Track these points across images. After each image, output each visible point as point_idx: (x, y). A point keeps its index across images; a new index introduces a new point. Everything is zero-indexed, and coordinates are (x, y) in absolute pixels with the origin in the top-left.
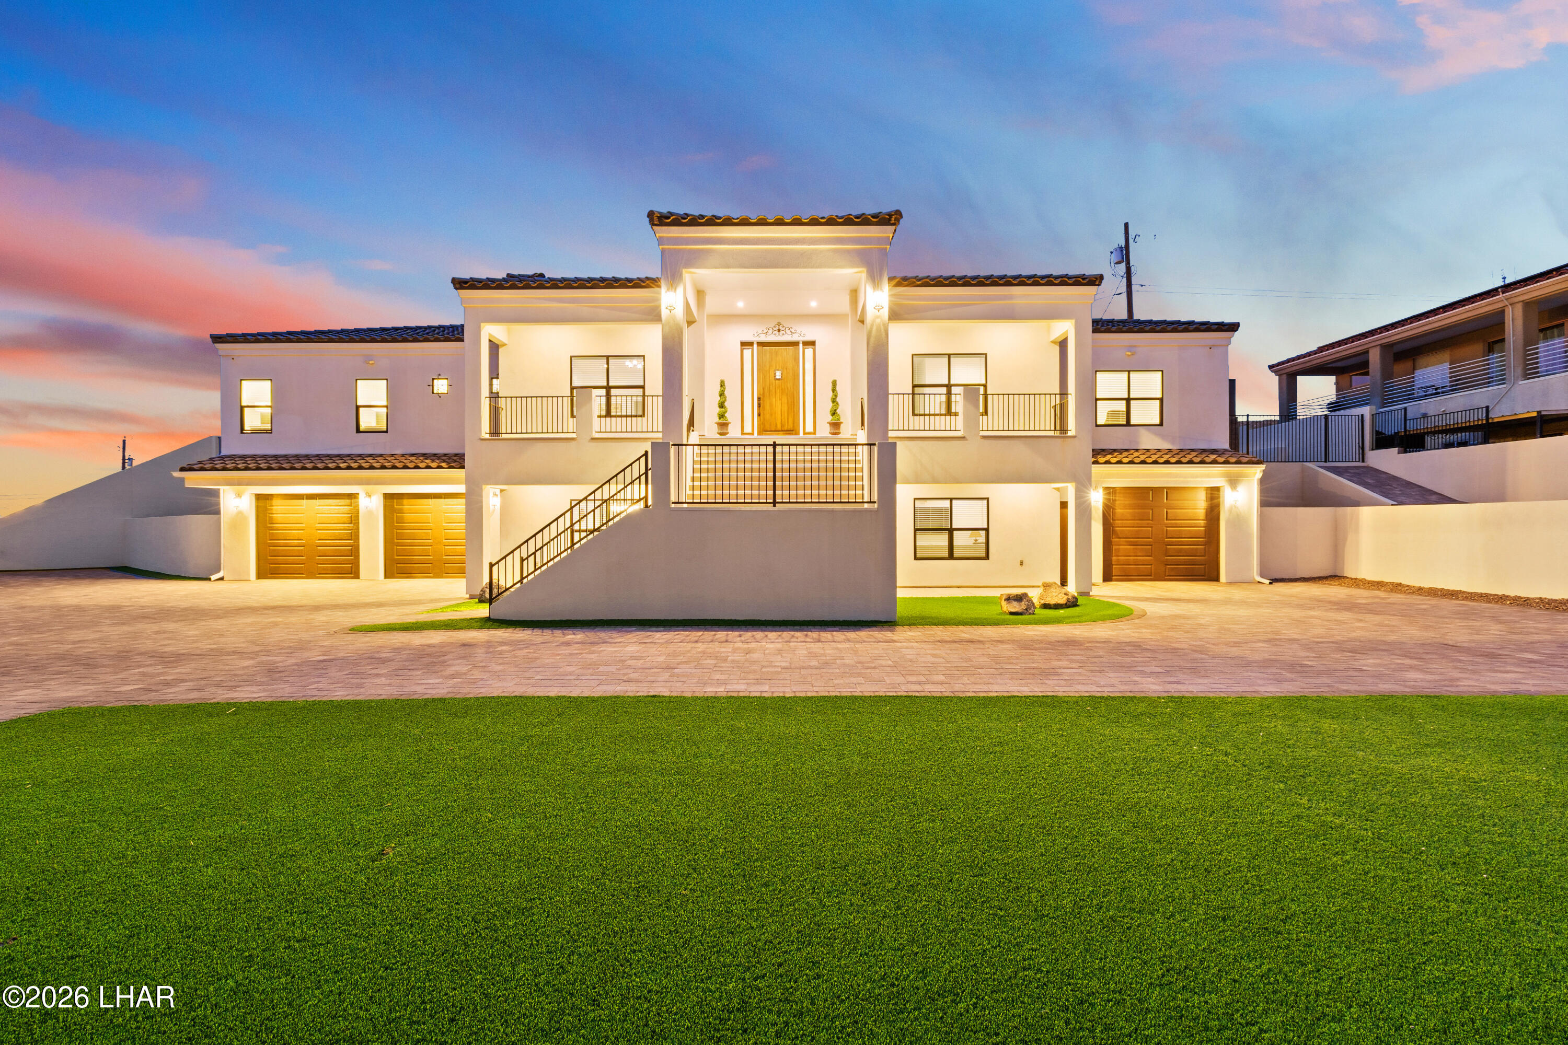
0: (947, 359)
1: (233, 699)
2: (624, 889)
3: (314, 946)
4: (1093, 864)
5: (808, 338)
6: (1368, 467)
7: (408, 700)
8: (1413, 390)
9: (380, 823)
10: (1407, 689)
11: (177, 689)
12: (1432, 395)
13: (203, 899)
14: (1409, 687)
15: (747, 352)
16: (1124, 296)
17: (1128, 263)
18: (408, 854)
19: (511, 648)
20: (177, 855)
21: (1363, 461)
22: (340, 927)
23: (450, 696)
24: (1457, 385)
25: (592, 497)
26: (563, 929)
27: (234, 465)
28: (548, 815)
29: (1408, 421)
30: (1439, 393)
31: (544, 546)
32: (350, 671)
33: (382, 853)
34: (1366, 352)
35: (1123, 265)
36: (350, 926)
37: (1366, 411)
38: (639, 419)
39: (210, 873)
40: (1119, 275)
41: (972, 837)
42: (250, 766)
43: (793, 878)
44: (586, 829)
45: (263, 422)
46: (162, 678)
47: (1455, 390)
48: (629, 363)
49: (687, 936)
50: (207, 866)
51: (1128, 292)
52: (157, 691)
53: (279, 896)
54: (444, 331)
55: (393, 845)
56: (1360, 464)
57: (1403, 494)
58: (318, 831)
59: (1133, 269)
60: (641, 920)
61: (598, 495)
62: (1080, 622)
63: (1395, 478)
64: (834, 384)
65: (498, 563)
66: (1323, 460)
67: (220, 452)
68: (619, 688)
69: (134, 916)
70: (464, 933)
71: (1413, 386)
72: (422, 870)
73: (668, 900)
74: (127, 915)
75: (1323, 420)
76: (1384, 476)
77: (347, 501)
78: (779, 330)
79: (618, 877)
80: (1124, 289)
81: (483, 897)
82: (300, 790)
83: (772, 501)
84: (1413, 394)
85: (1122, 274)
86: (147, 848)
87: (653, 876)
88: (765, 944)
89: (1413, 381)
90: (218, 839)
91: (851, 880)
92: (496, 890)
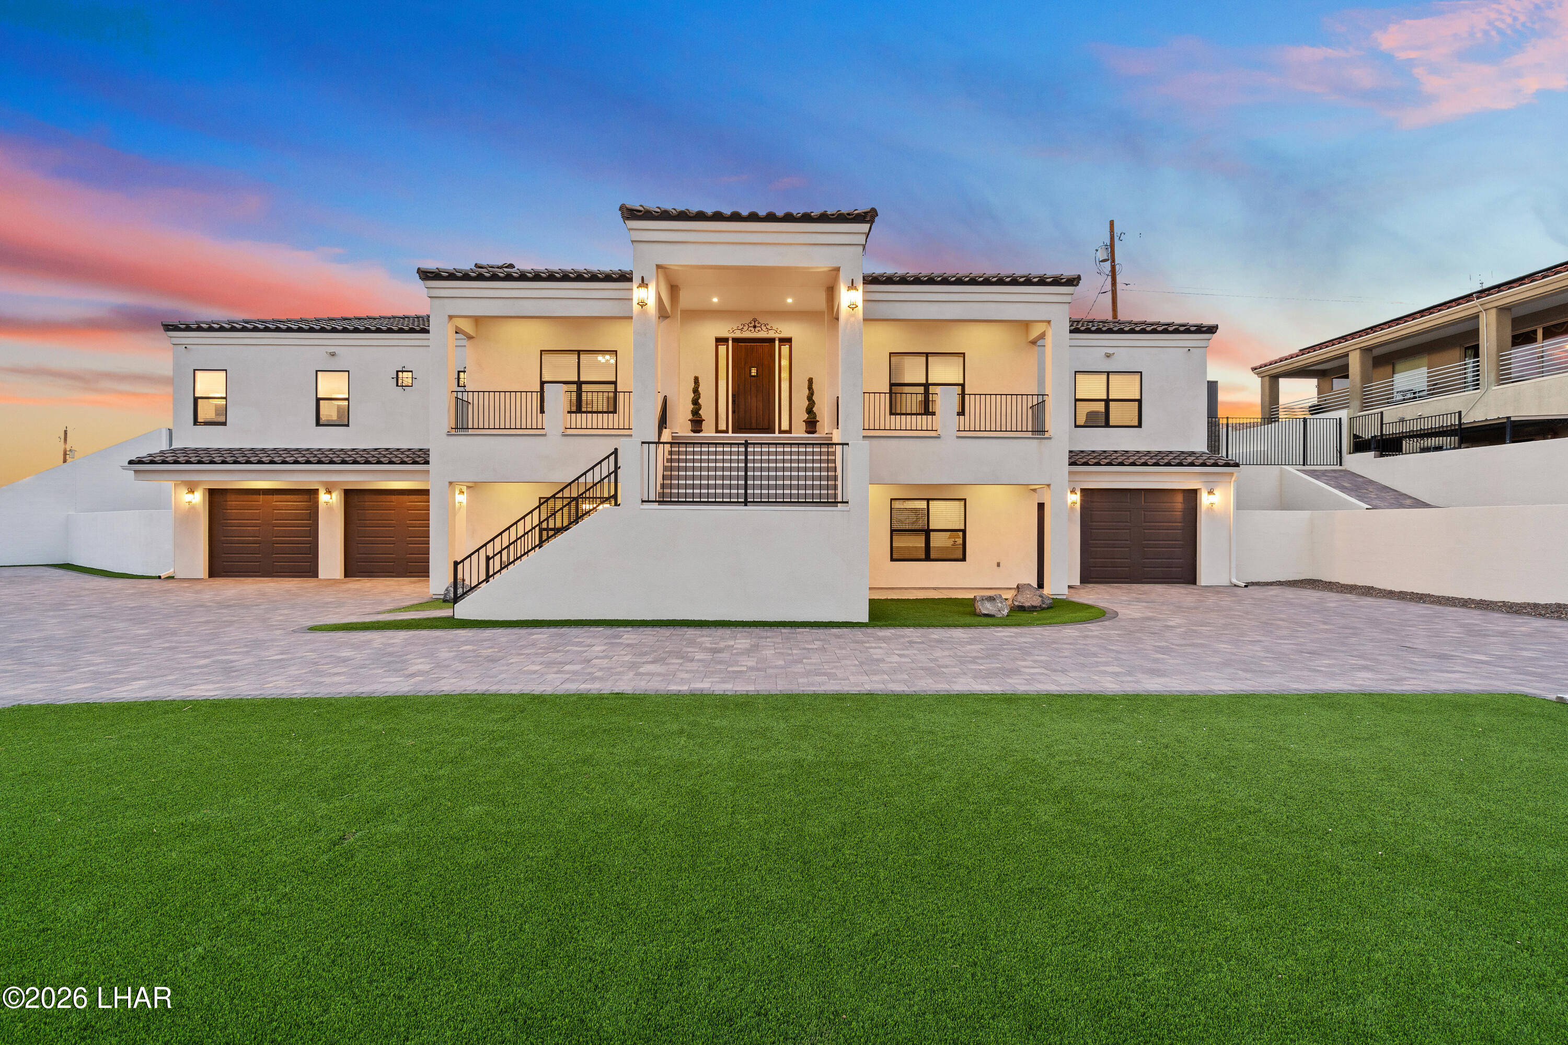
0: (924, 358)
1: (189, 697)
2: (577, 868)
3: (278, 918)
4: (1021, 845)
5: (784, 335)
6: (1346, 471)
7: (368, 698)
8: (1393, 393)
9: (341, 811)
10: (1353, 688)
11: (130, 687)
12: (1410, 399)
13: (168, 880)
14: (1356, 685)
15: (722, 349)
16: (1109, 295)
17: (1113, 261)
18: (369, 839)
19: (475, 648)
20: (141, 841)
21: (1341, 465)
22: (302, 903)
23: (412, 693)
24: (1434, 389)
25: (560, 495)
26: (517, 902)
27: (186, 458)
28: (506, 804)
29: (1384, 426)
30: (1415, 398)
31: (510, 544)
32: (309, 670)
33: (343, 838)
34: (1346, 355)
35: (1108, 264)
36: (313, 901)
37: (1343, 414)
38: (611, 415)
39: (174, 856)
40: (1105, 273)
41: (912, 821)
42: (210, 760)
43: (738, 857)
44: (543, 816)
45: (217, 414)
46: (114, 677)
47: (1432, 394)
48: (600, 358)
49: (634, 907)
50: (171, 851)
51: (1112, 290)
52: (109, 689)
53: (243, 876)
54: (409, 321)
55: (354, 831)
56: (1338, 467)
57: (1378, 498)
58: (279, 819)
59: (1117, 267)
60: (591, 894)
61: (566, 493)
62: (1051, 624)
63: (1371, 482)
64: (810, 381)
65: (463, 561)
66: (1302, 463)
67: (171, 445)
68: (583, 686)
69: (102, 895)
70: (423, 906)
71: (1393, 389)
72: (382, 852)
73: (618, 877)
74: (94, 894)
75: (1302, 423)
76: (1360, 480)
77: (306, 497)
78: (755, 327)
79: (572, 857)
80: (1108, 286)
81: (441, 875)
82: (260, 781)
83: (743, 500)
84: (1393, 398)
85: (1108, 273)
86: (111, 834)
87: (605, 856)
88: (706, 913)
89: (1393, 385)
90: (181, 827)
91: (792, 859)
92: (453, 870)
